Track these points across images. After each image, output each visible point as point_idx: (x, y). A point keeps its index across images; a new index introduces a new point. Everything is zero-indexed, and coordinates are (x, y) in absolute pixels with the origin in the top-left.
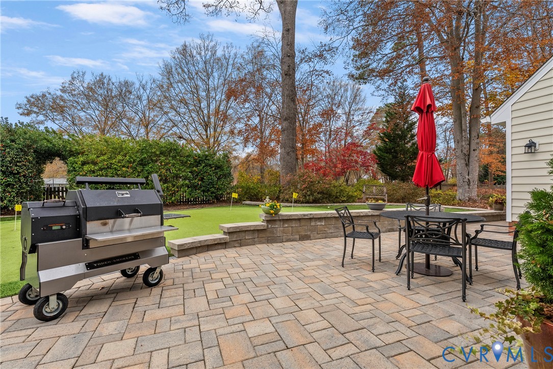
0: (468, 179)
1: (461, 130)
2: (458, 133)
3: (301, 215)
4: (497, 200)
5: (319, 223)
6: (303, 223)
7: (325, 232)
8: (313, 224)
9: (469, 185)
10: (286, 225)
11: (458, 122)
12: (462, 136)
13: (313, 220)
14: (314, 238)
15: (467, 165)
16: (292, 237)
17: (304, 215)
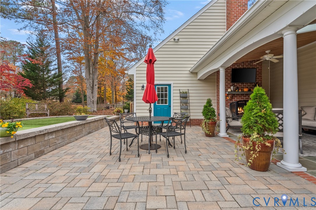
0: (93, 101)
1: (90, 74)
2: (88, 75)
3: (38, 132)
4: (118, 111)
5: (51, 137)
6: (38, 139)
7: (55, 144)
8: (46, 138)
9: (93, 103)
10: (22, 146)
11: (88, 68)
12: (90, 77)
13: (47, 135)
14: (47, 152)
15: (92, 93)
16: (27, 157)
17: (40, 131)
